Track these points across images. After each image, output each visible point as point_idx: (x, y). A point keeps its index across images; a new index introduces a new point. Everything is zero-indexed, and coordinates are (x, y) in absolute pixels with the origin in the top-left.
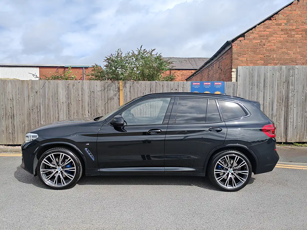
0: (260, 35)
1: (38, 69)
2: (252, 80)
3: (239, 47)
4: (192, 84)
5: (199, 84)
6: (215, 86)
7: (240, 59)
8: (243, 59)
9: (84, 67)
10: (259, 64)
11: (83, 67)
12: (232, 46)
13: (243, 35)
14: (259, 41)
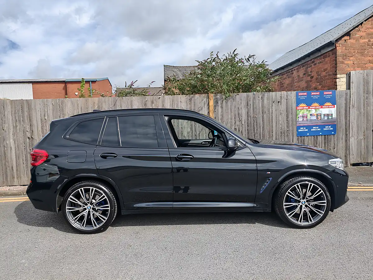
0: (368, 33)
1: (31, 85)
2: (368, 87)
3: (344, 48)
4: (297, 95)
5: (306, 94)
6: (324, 96)
7: (346, 62)
8: (349, 62)
9: (92, 81)
10: (368, 68)
11: (90, 81)
12: (336, 47)
13: (348, 34)
14: (367, 40)
